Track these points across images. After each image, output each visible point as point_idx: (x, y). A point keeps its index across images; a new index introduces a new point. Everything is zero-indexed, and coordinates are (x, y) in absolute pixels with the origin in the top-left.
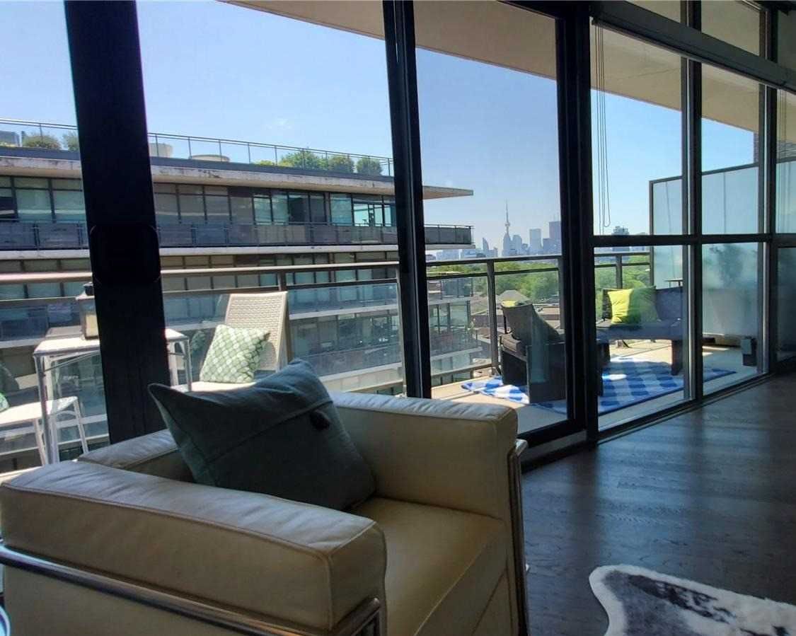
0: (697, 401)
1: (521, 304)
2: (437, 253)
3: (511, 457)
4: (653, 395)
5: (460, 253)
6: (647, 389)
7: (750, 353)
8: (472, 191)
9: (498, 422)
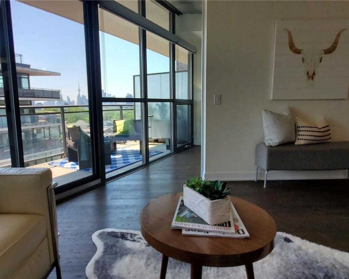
0: (147, 164)
1: (75, 126)
2: (44, 102)
3: (49, 189)
4: (132, 163)
5: (56, 103)
6: (129, 161)
7: (169, 145)
8: (60, 73)
9: (41, 175)
